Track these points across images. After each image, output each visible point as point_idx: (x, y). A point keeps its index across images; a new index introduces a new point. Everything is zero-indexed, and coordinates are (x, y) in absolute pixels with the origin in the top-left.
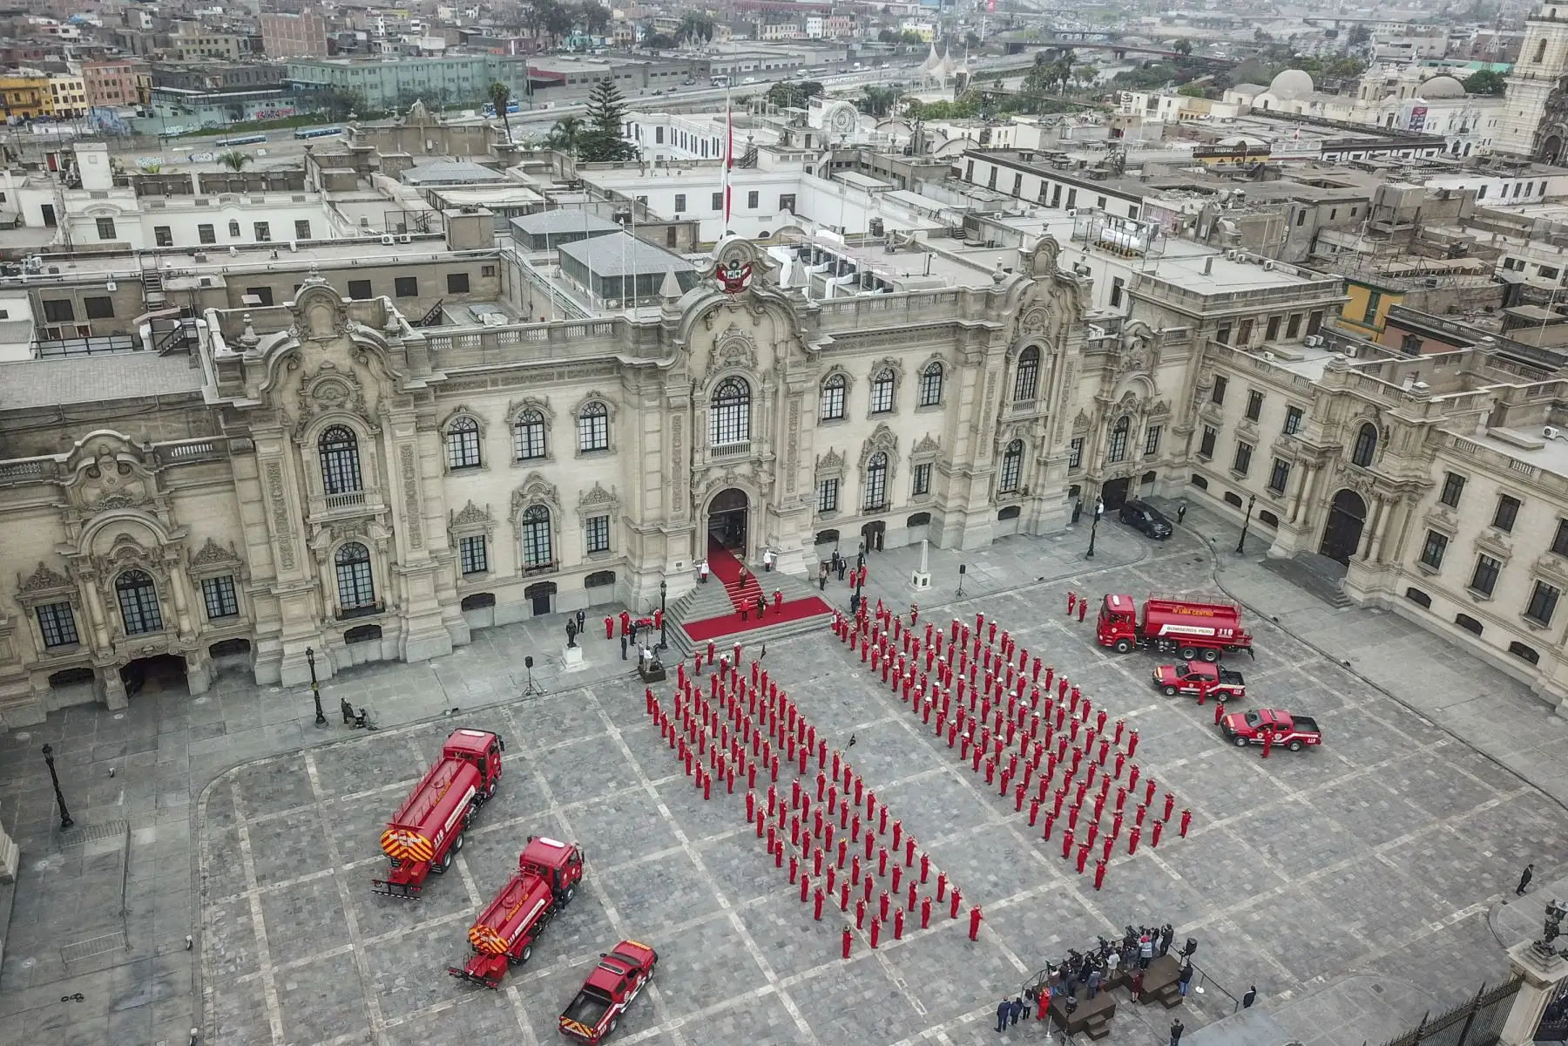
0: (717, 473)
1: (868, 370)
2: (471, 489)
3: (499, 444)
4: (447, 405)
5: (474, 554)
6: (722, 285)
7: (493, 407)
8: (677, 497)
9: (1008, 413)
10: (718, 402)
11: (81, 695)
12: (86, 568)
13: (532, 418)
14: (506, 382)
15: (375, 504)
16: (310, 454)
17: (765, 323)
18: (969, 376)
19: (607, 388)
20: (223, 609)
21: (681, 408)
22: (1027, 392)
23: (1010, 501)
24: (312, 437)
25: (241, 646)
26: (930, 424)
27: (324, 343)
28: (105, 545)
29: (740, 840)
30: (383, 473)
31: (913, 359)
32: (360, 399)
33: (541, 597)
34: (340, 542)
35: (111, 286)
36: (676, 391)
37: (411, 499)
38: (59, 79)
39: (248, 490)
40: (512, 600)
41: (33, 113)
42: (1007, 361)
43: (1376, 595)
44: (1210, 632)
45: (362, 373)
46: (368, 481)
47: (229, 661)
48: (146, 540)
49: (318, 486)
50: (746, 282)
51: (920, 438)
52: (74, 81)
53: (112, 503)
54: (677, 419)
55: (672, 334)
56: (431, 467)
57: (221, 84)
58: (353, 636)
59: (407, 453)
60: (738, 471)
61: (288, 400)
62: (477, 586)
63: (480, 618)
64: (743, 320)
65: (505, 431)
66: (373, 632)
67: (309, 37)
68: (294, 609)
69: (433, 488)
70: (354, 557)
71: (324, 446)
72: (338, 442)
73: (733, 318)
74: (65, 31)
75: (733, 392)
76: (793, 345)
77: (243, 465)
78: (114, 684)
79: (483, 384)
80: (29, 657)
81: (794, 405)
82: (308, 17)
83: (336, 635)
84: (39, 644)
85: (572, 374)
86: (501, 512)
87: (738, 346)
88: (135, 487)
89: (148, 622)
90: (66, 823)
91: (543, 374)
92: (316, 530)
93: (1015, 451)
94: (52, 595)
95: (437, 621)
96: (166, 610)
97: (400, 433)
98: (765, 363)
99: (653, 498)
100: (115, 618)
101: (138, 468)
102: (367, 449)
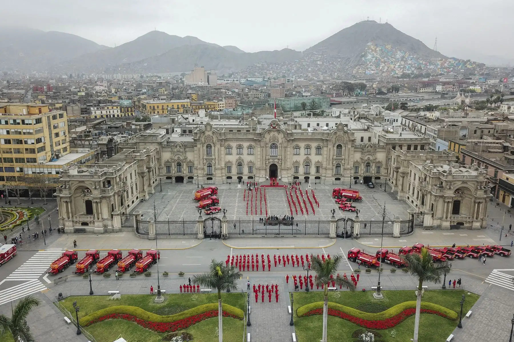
0: (271, 160)
1: (304, 146)
2: (229, 158)
3: (234, 151)
4: (227, 144)
5: (229, 169)
6: (272, 127)
7: (234, 144)
8: (262, 163)
9: (335, 157)
10: (271, 147)
11: (169, 181)
12: (173, 161)
13: (240, 147)
14: (236, 141)
15: (213, 157)
16: (205, 148)
17: (280, 134)
18: (325, 149)
19: (253, 144)
20: (191, 171)
21: (263, 147)
22: (339, 154)
23: (337, 177)
24: (205, 145)
25: (192, 178)
26: (319, 158)
27: (209, 131)
28: (176, 158)
29: (245, 205)
30: (215, 152)
31: (314, 145)
32: (213, 141)
33: (240, 178)
34: (208, 163)
35: (193, 128)
36: (262, 144)
37: (219, 157)
38: (221, 103)
39: (196, 152)
40: (235, 178)
41: (213, 110)
42: (333, 146)
43: (403, 198)
44: (351, 195)
45: (214, 137)
46: (213, 153)
47: (190, 180)
48: (181, 158)
49: (206, 153)
50: (276, 127)
51: (317, 161)
52: (223, 103)
53: (178, 151)
54: (263, 149)
55: (262, 135)
56: (222, 152)
57: (255, 104)
58: (208, 179)
59: (218, 149)
60: (275, 160)
61: (203, 139)
62: (229, 175)
63: (229, 181)
64: (276, 134)
65: (236, 149)
66: (211, 179)
67: (281, 93)
68: (199, 172)
69: (223, 156)
70: (210, 166)
71: (207, 147)
72: (209, 147)
73: (274, 133)
74: (228, 93)
75: (274, 146)
76: (284, 139)
77: (195, 148)
78: (174, 179)
79: (232, 141)
80: (164, 174)
81: (285, 149)
82: (281, 88)
83: (206, 178)
84: (166, 172)
85: (247, 141)
86: (234, 162)
87: (274, 138)
88: (181, 150)
89: (180, 171)
90: (161, 191)
91: (242, 140)
92: (204, 160)
93: (338, 166)
94: (168, 164)
95: (221, 178)
96: (182, 169)
97: (218, 146)
98: (280, 141)
99: (259, 163)
100: (176, 169)
101: (182, 147)
102: (213, 148)
